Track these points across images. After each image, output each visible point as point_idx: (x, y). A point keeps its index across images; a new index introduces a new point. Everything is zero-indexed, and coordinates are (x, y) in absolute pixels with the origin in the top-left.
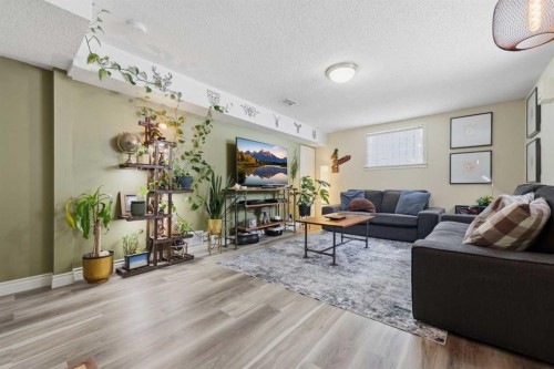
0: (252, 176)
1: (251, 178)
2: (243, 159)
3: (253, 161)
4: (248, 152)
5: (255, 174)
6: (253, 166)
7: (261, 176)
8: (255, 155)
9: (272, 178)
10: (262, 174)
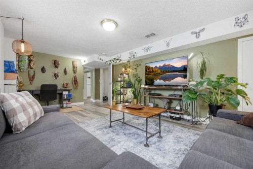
0: (158, 80)
1: (158, 82)
2: (153, 71)
3: (159, 71)
4: (156, 67)
5: (160, 79)
6: (159, 74)
7: (164, 80)
8: (160, 68)
9: (172, 81)
10: (165, 79)
